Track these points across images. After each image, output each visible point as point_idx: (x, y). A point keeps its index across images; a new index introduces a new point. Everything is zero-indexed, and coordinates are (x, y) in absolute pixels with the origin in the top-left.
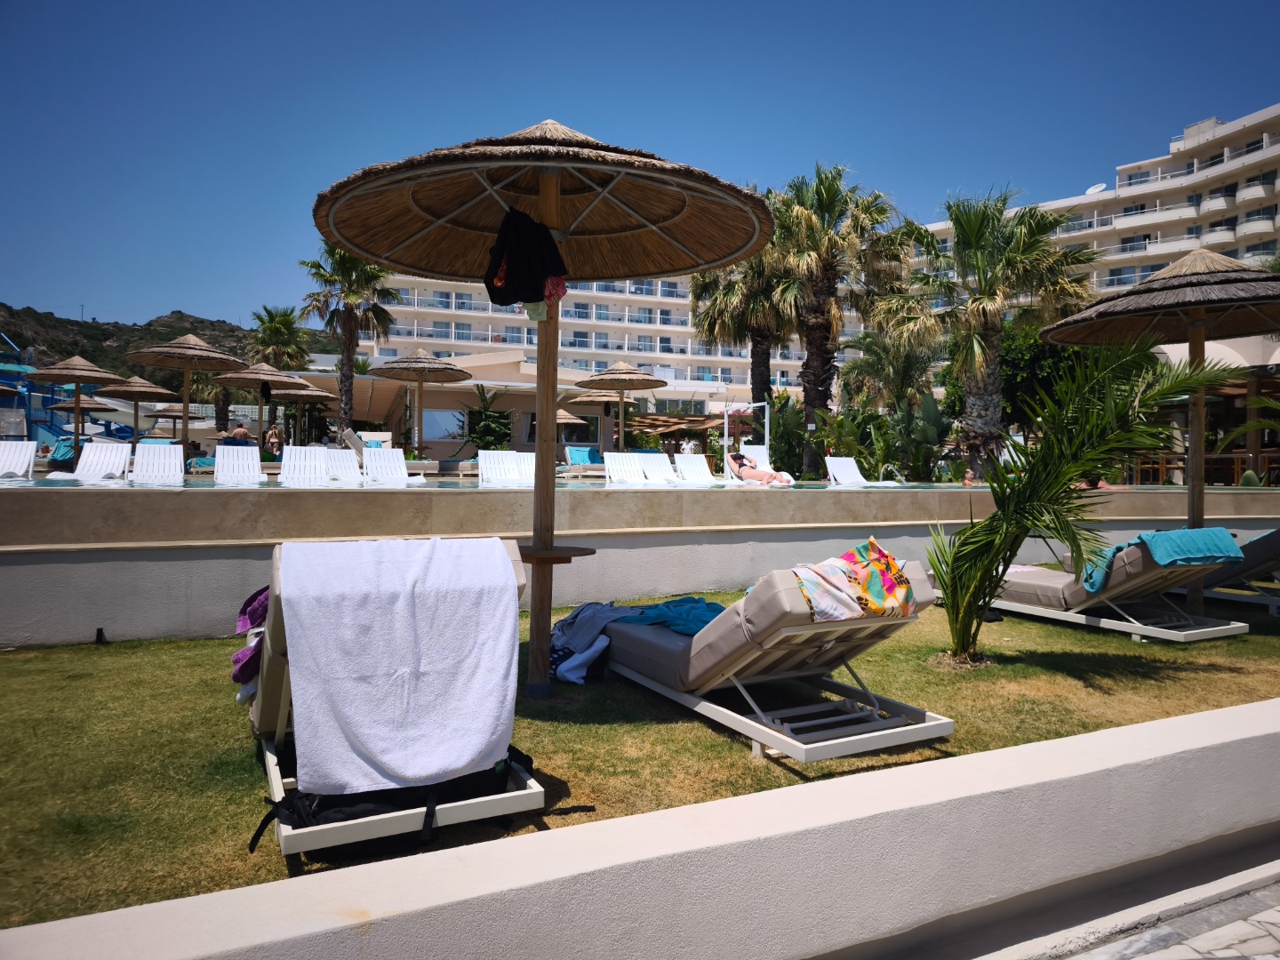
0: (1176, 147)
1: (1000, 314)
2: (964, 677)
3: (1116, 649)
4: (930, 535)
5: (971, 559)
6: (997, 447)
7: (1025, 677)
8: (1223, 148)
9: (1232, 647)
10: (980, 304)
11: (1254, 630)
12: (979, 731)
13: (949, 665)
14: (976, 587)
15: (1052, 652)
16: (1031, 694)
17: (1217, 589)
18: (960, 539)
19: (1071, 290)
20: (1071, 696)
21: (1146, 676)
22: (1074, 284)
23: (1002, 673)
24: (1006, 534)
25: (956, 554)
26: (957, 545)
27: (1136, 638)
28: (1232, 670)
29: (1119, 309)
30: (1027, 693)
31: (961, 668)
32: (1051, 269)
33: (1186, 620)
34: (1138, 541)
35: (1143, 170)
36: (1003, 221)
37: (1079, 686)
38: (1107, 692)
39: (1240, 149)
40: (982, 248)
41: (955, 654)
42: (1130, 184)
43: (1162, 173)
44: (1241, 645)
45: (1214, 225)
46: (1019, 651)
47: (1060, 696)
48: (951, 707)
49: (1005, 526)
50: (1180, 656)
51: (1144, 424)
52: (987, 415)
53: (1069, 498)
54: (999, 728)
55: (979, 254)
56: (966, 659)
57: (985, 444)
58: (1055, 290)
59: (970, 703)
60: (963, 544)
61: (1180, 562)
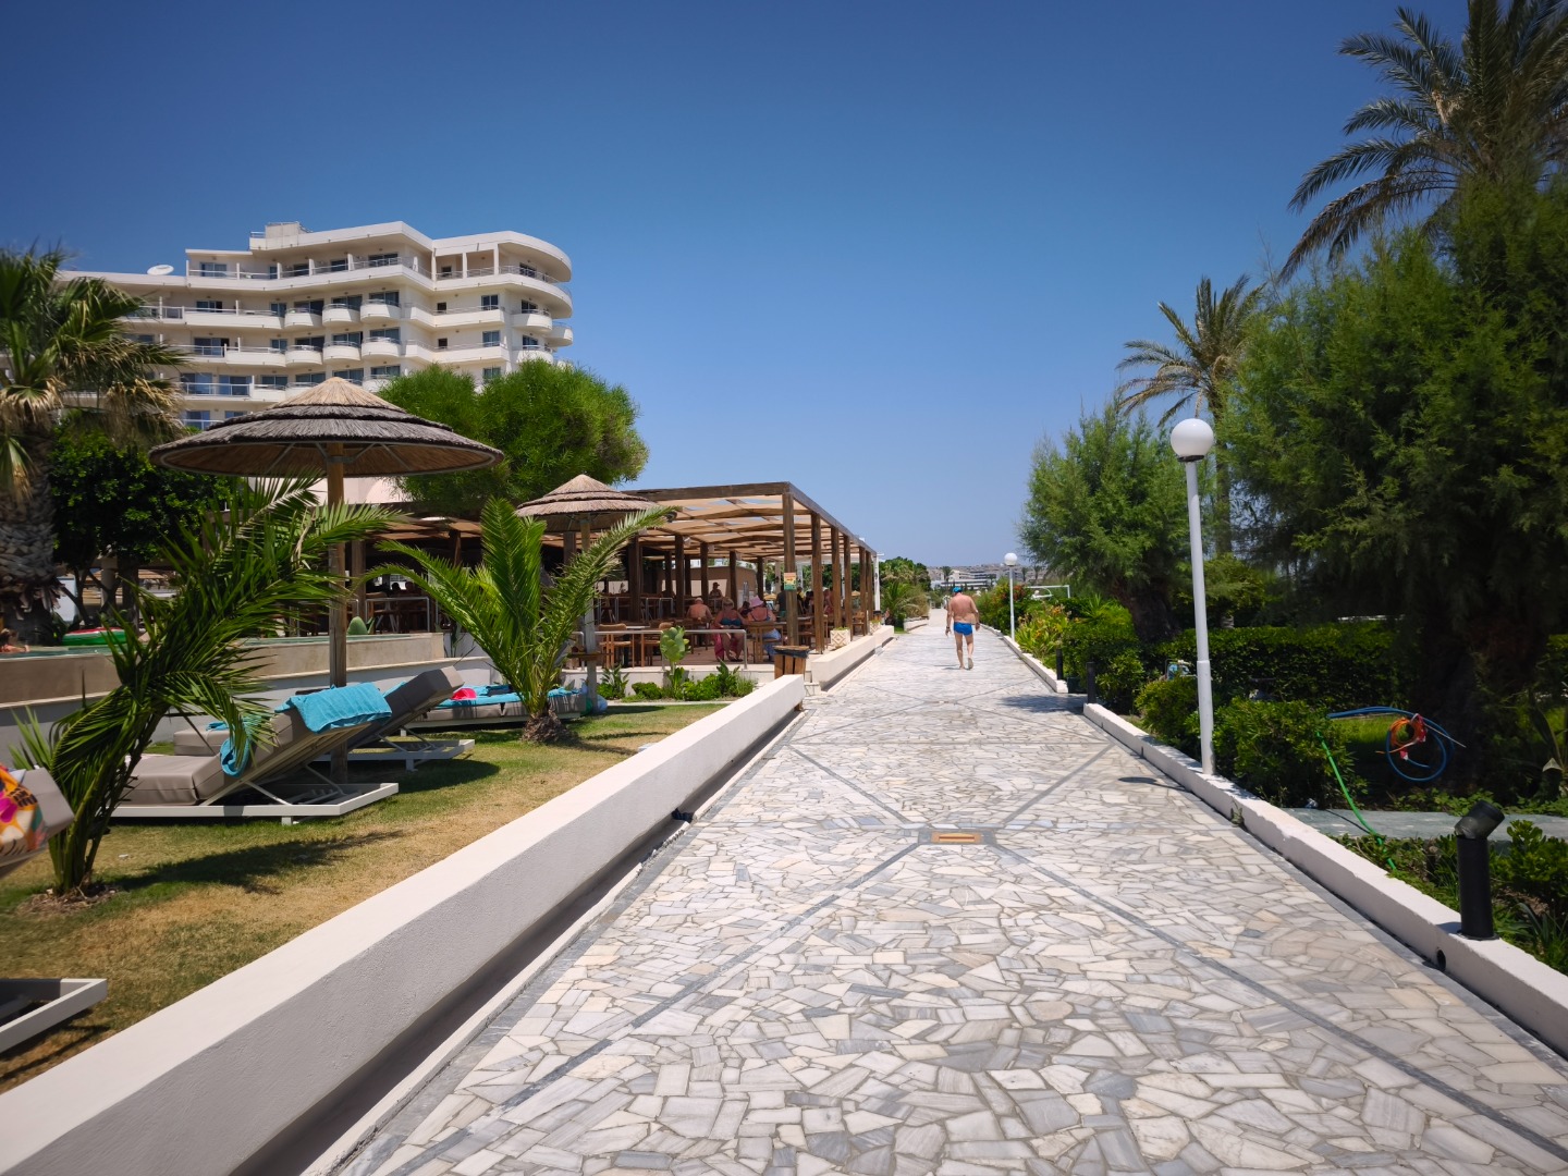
0: (256, 243)
1: (47, 413)
2: (81, 920)
3: (267, 838)
4: (14, 723)
5: (84, 756)
6: (48, 596)
7: (169, 899)
8: (307, 258)
9: (385, 811)
10: (21, 397)
11: (403, 789)
12: (129, 985)
13: (53, 908)
14: (93, 793)
15: (191, 860)
16: (185, 918)
17: (356, 751)
18: (65, 730)
19: (152, 396)
20: (233, 908)
21: (312, 862)
22: (155, 389)
23: (137, 902)
24: (137, 716)
25: (61, 751)
26: (61, 738)
27: (286, 821)
28: (394, 835)
29: (258, 434)
30: (177, 918)
31: (74, 908)
32: (125, 364)
33: (335, 790)
34: (287, 707)
35: (219, 262)
36: (54, 289)
37: (239, 894)
38: (273, 891)
39: (325, 264)
40: (20, 319)
41: (59, 892)
42: (203, 275)
43: (241, 270)
44: (393, 807)
45: (301, 342)
46: (149, 868)
47: (220, 912)
48: (77, 965)
49: (135, 706)
50: (339, 832)
51: (307, 572)
52: (30, 552)
53: (228, 662)
54: (155, 973)
55: (15, 327)
56: (79, 894)
57: (29, 593)
58: (129, 392)
59: (103, 951)
60: (72, 736)
61: (333, 726)
